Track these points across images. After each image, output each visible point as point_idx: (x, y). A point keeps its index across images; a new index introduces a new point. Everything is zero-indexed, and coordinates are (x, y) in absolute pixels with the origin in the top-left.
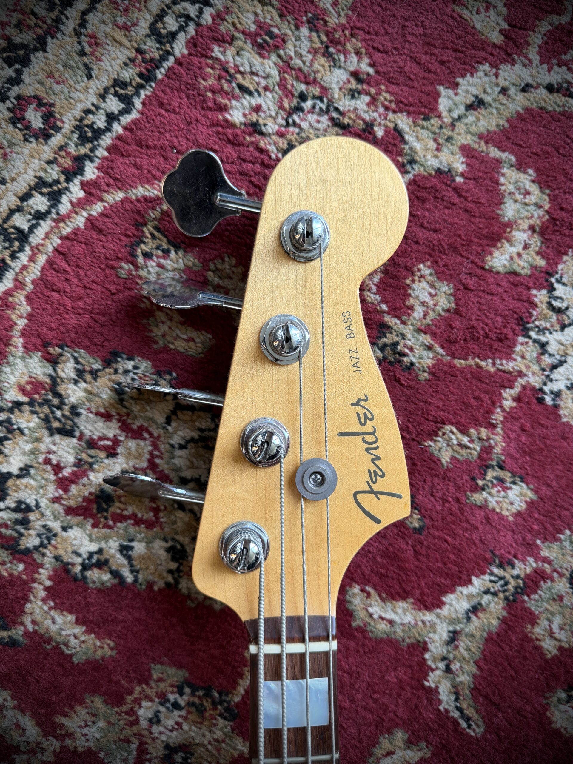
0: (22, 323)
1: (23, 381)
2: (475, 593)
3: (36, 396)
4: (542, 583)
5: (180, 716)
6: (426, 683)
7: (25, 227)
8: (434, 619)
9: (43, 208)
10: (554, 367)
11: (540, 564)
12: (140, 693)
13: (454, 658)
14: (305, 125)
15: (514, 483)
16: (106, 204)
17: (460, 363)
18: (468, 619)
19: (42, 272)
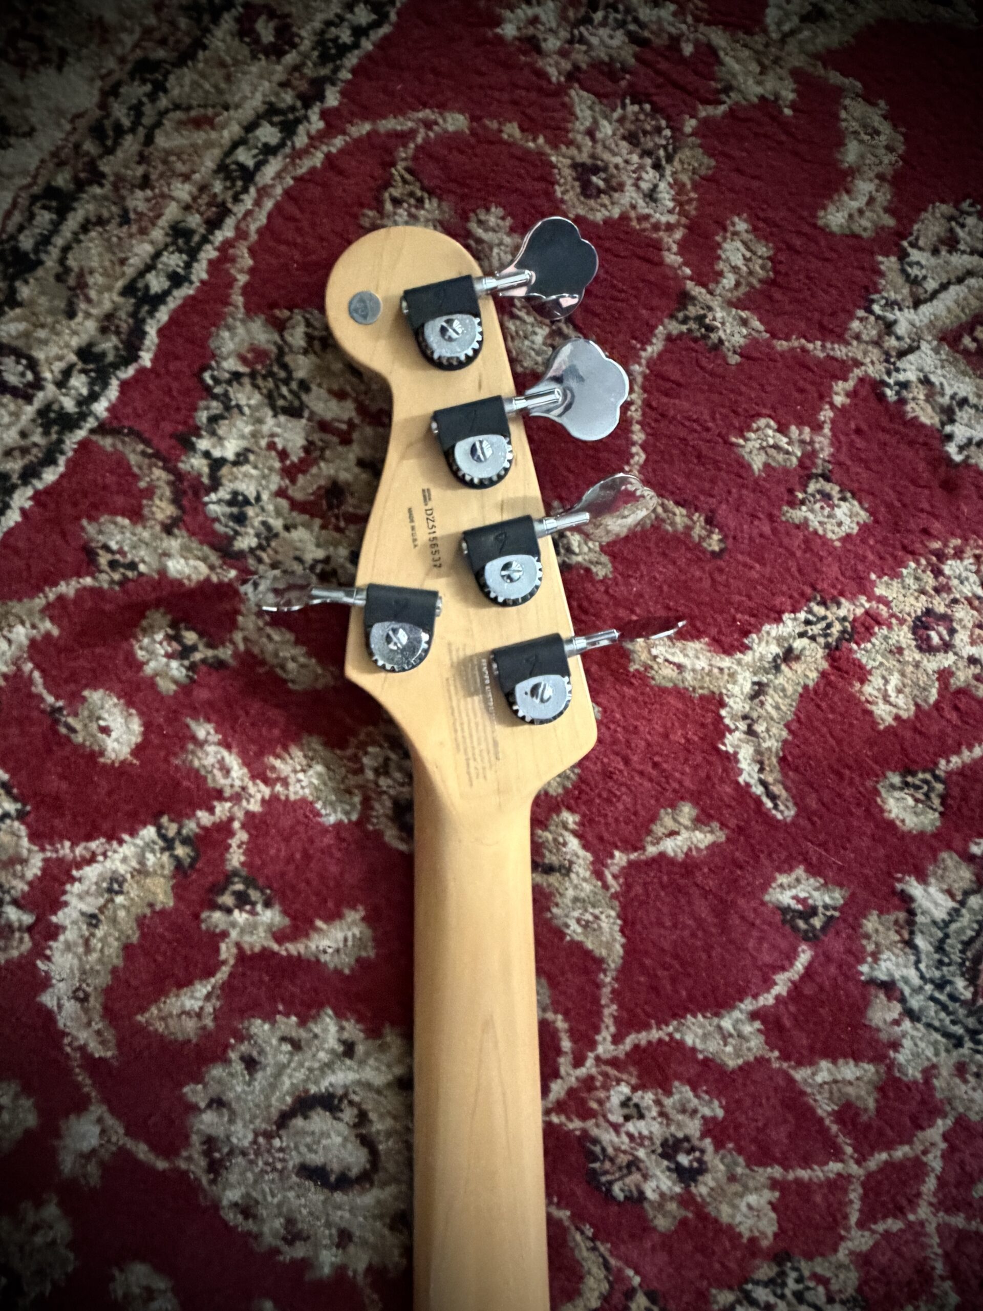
0: (242, 279)
1: (243, 349)
2: (786, 635)
3: (259, 367)
4: (876, 629)
6: (723, 748)
7: (250, 163)
8: (735, 667)
9: (273, 141)
10: (902, 354)
11: (874, 604)
13: (759, 717)
14: (594, 41)
15: (843, 499)
16: (348, 139)
17: (781, 345)
18: (777, 668)
19: (268, 219)
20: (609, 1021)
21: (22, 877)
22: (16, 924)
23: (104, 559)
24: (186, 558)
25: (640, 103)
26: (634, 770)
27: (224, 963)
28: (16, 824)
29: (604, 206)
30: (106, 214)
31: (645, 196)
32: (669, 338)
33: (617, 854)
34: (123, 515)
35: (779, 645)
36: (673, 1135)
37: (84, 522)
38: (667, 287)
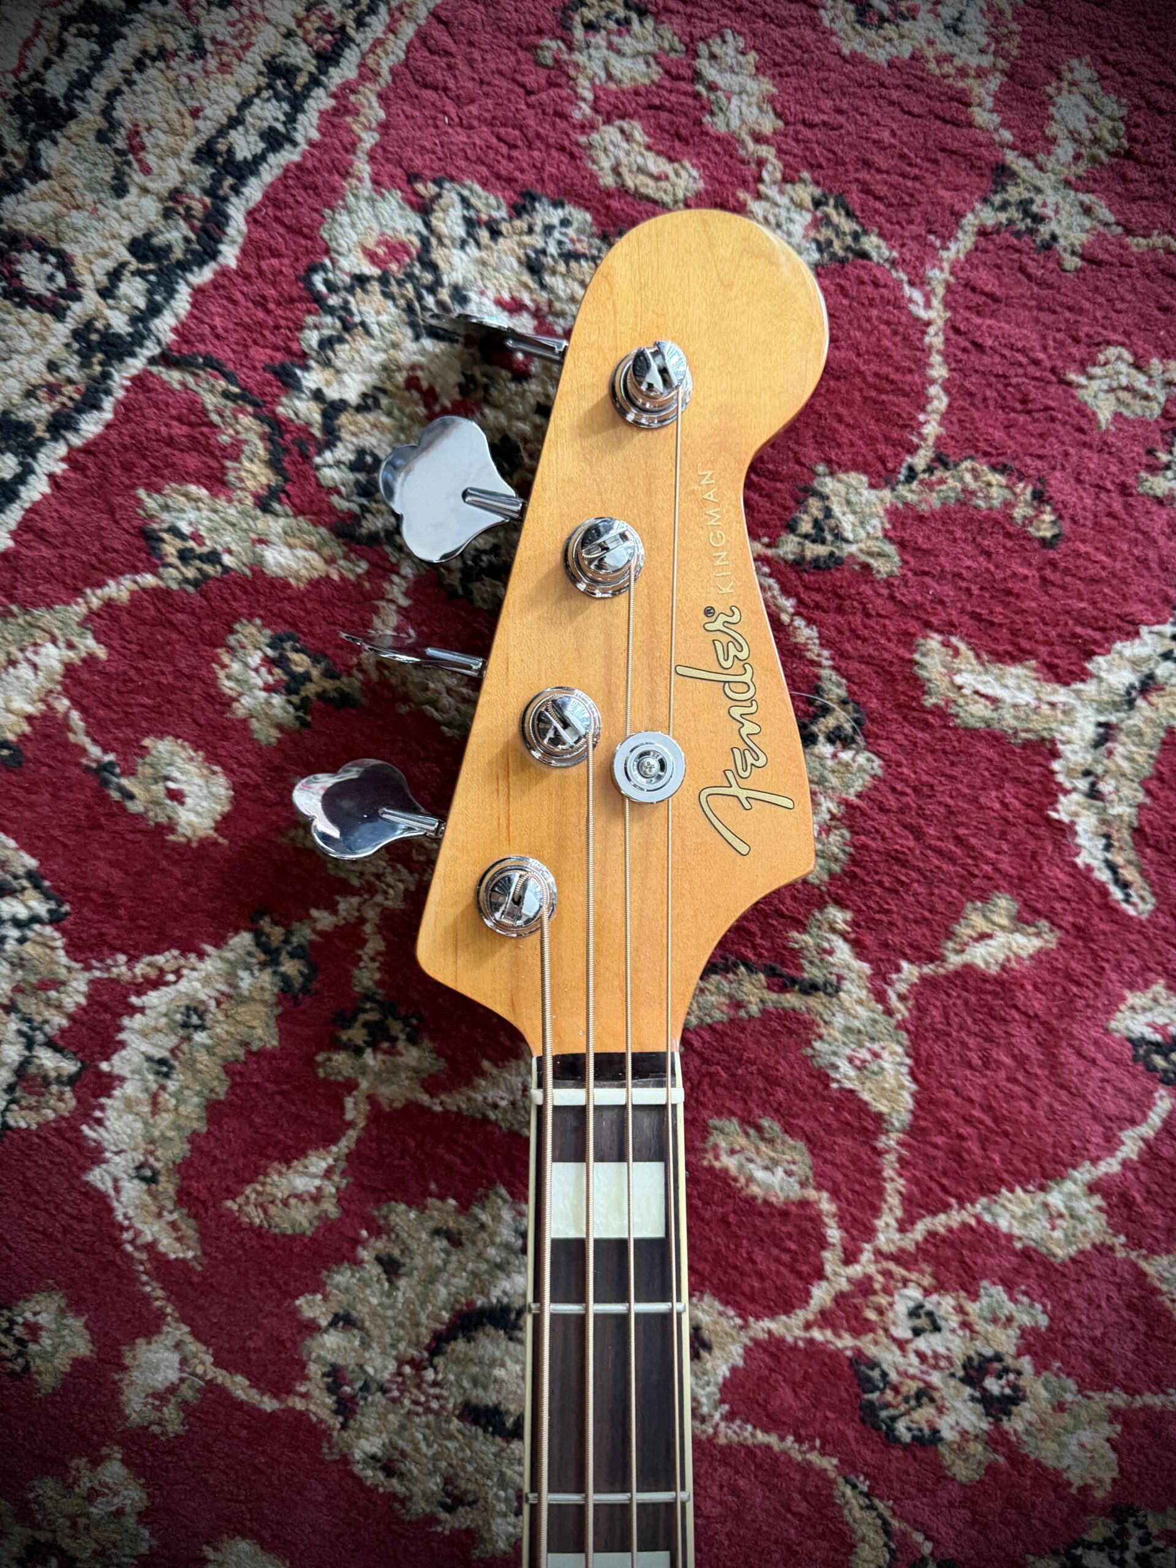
0: (369, 140)
1: (371, 242)
2: (1144, 656)
3: (393, 267)
6: (1054, 815)
8: (1073, 701)
13: (1106, 772)
17: (1137, 243)
18: (1131, 704)
19: (408, 52)
20: (894, 1200)
21: (59, 1007)
22: (53, 1074)
23: (171, 548)
24: (291, 547)
26: (930, 847)
27: (351, 1125)
28: (48, 930)
29: (890, 40)
30: (171, 44)
31: (947, 27)
32: (983, 233)
33: (904, 964)
34: (198, 482)
35: (1134, 671)
36: (980, 1355)
37: (142, 493)
38: (979, 158)
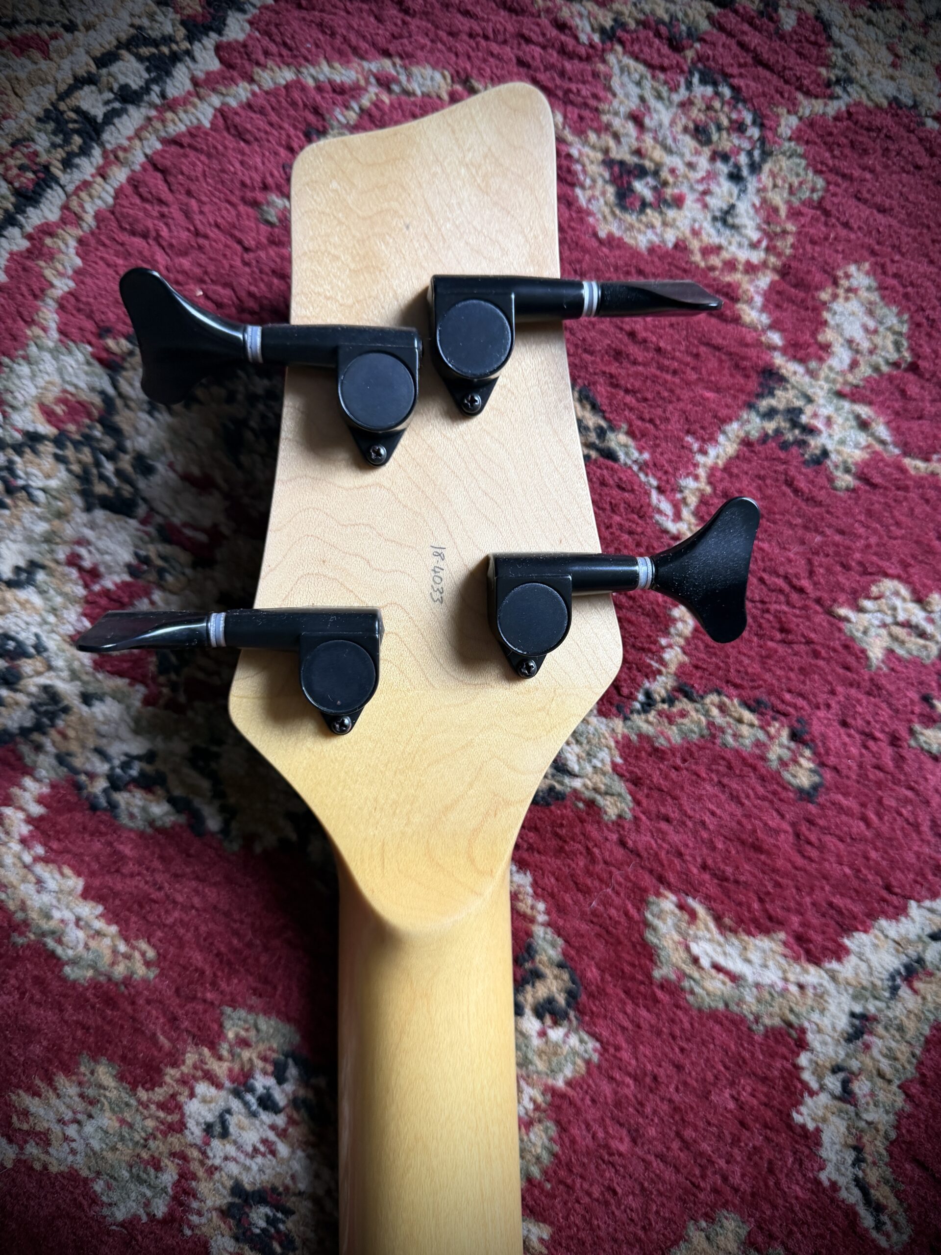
0: (62, 286)
1: (49, 398)
2: (912, 936)
3: (71, 427)
5: (273, 1127)
6: (798, 1120)
7: (98, 112)
8: (825, 983)
9: (135, 84)
12: (195, 1067)
13: (861, 1070)
16: (256, 88)
17: (915, 465)
18: (894, 991)
19: (116, 197)
25: (715, 84)
29: (651, 226)
31: (715, 219)
32: (747, 442)
35: (899, 953)
38: (744, 358)
